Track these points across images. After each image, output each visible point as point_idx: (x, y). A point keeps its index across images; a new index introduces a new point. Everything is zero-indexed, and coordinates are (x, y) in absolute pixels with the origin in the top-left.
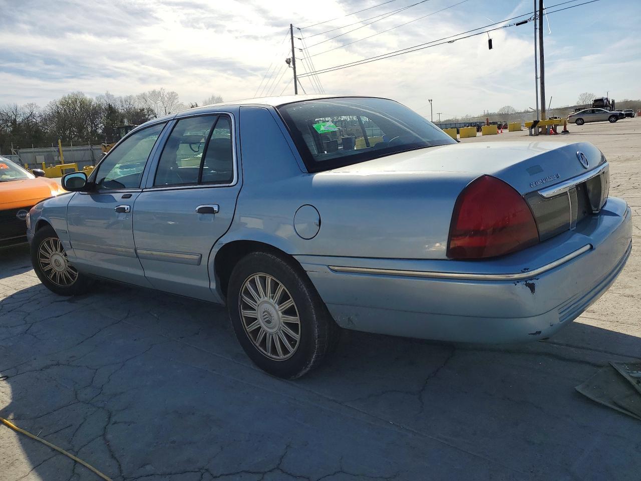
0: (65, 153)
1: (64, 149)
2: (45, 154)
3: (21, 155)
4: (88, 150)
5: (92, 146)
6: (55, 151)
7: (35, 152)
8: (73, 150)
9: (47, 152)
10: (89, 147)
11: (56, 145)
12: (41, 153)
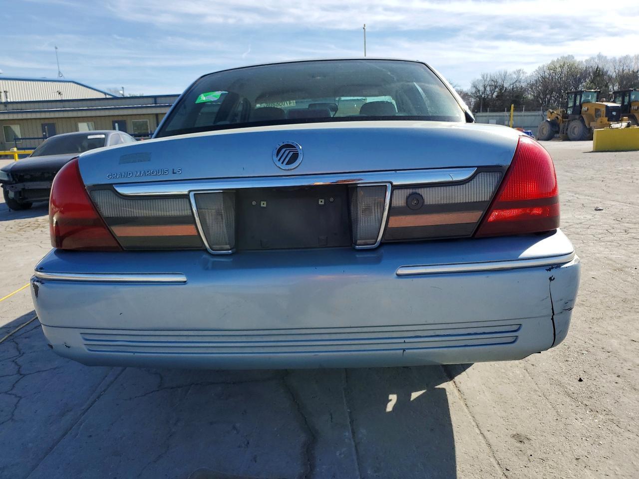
0: (515, 118)
1: (517, 113)
2: (498, 118)
3: (478, 118)
4: (539, 115)
5: (544, 112)
6: (507, 116)
7: (489, 116)
8: (524, 116)
9: (500, 116)
10: (541, 113)
11: (509, 110)
12: (495, 117)
